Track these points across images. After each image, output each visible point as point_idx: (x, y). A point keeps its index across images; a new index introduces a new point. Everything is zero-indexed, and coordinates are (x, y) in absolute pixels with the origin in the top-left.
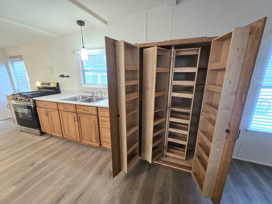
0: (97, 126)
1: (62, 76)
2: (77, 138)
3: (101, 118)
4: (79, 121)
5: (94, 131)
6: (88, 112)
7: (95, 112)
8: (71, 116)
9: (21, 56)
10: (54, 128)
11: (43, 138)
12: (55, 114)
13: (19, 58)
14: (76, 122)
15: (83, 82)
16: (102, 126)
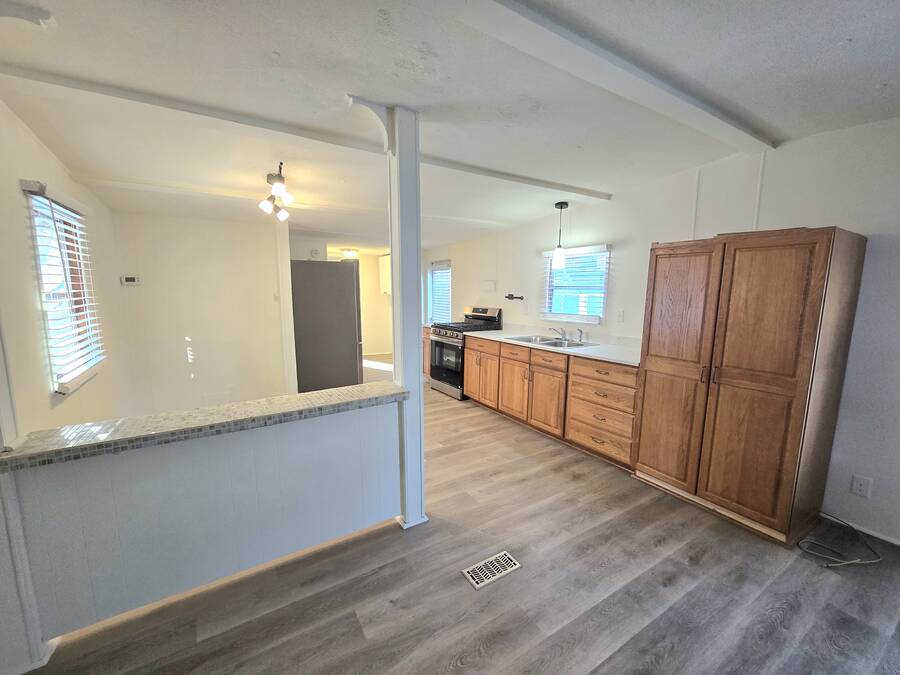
0: (563, 392)
1: (511, 297)
2: (522, 413)
3: (572, 378)
4: (531, 380)
5: (555, 402)
6: (551, 364)
7: (562, 365)
8: (519, 370)
9: (449, 261)
10: (486, 389)
11: (463, 404)
12: (493, 364)
13: (446, 263)
14: (526, 381)
15: (546, 310)
16: (573, 394)
